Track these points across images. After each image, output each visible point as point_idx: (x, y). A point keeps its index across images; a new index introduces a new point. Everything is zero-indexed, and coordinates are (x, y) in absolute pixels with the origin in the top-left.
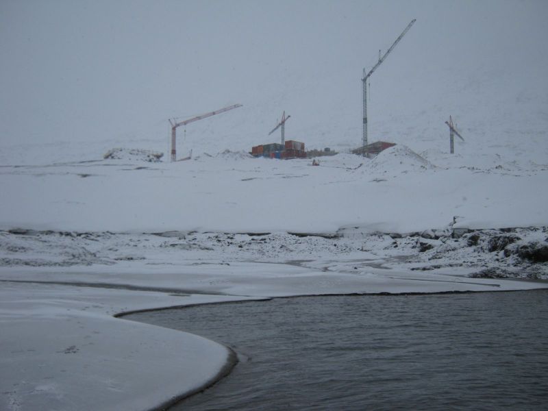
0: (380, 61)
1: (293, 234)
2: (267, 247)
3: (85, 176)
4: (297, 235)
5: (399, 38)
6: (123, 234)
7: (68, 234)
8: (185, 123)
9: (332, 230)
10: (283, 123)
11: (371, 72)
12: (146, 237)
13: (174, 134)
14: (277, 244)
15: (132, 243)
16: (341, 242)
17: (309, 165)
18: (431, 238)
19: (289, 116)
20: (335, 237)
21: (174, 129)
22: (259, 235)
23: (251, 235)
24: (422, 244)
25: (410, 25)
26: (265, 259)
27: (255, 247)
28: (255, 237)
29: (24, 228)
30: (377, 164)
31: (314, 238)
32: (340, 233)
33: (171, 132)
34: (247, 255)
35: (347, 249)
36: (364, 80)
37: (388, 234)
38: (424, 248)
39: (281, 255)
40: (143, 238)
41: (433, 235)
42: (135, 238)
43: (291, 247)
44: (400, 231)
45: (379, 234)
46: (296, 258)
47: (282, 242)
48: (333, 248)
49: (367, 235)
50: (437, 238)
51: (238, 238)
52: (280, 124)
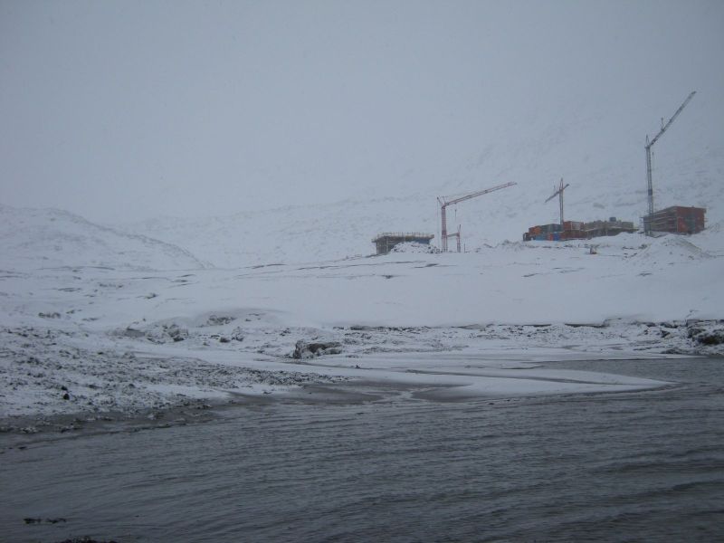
0: (663, 130)
1: (569, 325)
2: (549, 336)
3: (389, 277)
4: (572, 325)
5: (681, 109)
6: (437, 328)
7: (395, 329)
8: (455, 202)
9: (600, 321)
10: (561, 191)
11: (655, 140)
12: (455, 330)
13: (444, 213)
14: (557, 333)
15: (447, 336)
16: (606, 331)
17: (586, 253)
18: (672, 327)
19: (568, 185)
20: (603, 326)
21: (443, 208)
22: (542, 326)
23: (536, 326)
24: (663, 332)
25: (690, 98)
26: (548, 345)
27: (539, 335)
28: (539, 328)
29: (361, 325)
30: (648, 255)
31: (585, 328)
32: (607, 323)
33: (440, 210)
34: (534, 342)
35: (611, 336)
36: (648, 148)
37: (644, 323)
38: (664, 334)
39: (559, 342)
40: (452, 330)
41: (673, 324)
42: (447, 331)
43: (567, 336)
44: (654, 321)
45: (637, 324)
46: (569, 344)
47: (560, 332)
48: (600, 335)
49: (629, 324)
50: (676, 327)
51: (526, 329)
52: (557, 193)
